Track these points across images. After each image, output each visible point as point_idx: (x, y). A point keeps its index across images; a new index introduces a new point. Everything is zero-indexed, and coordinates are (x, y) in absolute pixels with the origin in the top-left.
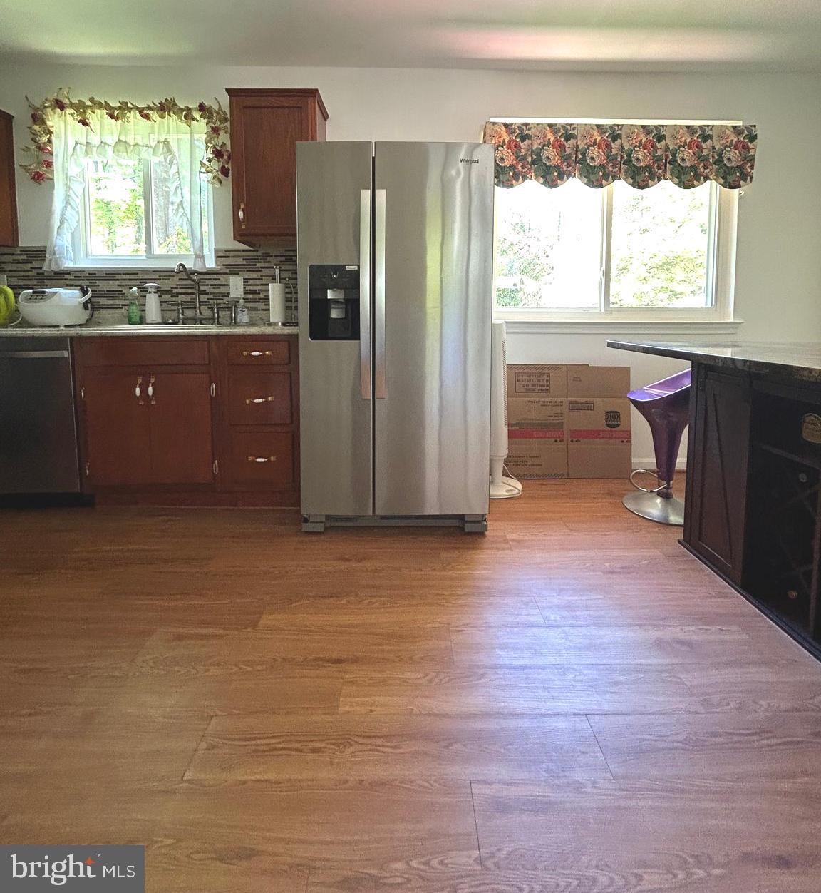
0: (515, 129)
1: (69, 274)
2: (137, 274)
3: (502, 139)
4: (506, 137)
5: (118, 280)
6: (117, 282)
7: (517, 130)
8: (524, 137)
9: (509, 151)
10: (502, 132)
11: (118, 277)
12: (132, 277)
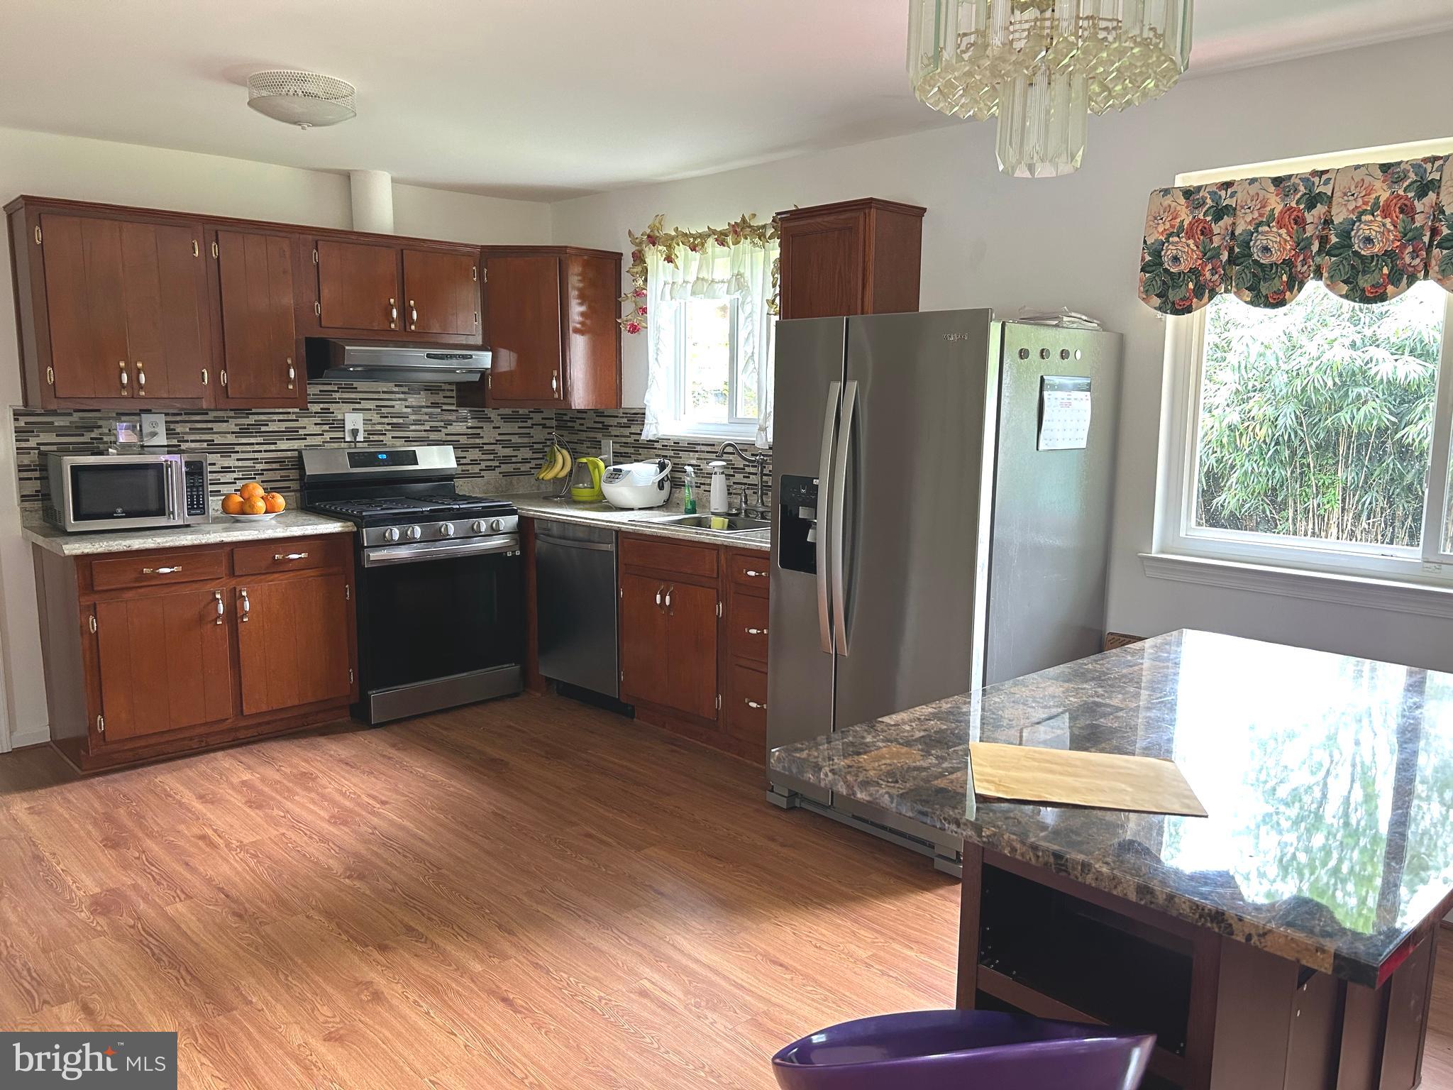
0: (1204, 199)
1: (658, 442)
2: (714, 445)
3: (1178, 220)
4: (1186, 217)
5: (697, 451)
6: (697, 455)
7: (1209, 201)
8: (1220, 212)
9: (1191, 242)
10: (1179, 208)
11: (698, 448)
12: (709, 449)
